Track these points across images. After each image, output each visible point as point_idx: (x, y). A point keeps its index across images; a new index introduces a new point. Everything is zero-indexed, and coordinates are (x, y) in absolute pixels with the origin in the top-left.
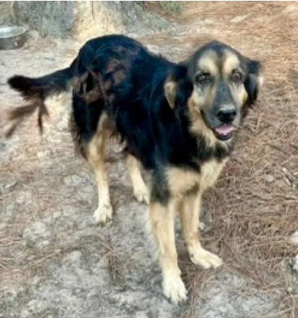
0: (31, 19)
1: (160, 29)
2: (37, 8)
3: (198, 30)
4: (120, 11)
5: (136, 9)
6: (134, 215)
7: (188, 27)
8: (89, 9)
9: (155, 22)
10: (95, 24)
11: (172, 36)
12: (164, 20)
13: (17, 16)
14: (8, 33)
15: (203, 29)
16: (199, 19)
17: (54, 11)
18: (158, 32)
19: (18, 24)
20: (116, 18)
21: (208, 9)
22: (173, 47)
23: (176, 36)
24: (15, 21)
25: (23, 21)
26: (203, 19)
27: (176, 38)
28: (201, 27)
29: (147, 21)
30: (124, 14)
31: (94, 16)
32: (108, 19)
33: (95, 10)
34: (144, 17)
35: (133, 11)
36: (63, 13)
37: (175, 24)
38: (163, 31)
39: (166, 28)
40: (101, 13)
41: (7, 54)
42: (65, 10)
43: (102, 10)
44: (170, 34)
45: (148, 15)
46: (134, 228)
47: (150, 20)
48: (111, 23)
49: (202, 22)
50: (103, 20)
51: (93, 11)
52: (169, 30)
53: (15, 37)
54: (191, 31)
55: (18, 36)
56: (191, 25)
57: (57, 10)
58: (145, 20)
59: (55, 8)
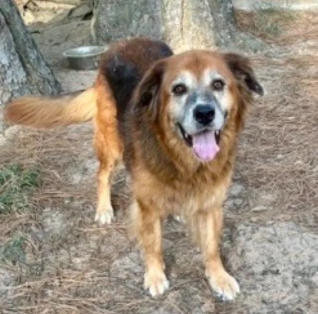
0: (113, 39)
1: (255, 51)
2: (121, 26)
3: (300, 52)
4: (213, 30)
5: (229, 29)
6: (243, 251)
7: (289, 48)
8: (177, 26)
9: (250, 42)
10: (184, 44)
11: (271, 57)
12: (259, 40)
13: (98, 36)
14: (87, 53)
15: (306, 50)
16: (300, 40)
17: (140, 28)
18: (253, 54)
19: (98, 44)
20: (208, 38)
21: (308, 31)
22: (272, 68)
23: (274, 57)
24: (95, 41)
25: (104, 40)
26: (305, 41)
27: (275, 59)
28: (303, 49)
29: (241, 41)
30: (217, 34)
31: (182, 35)
32: (198, 38)
33: (184, 29)
34: (237, 38)
35: (227, 31)
36: (150, 32)
37: (273, 45)
38: (259, 52)
39: (262, 50)
40: (190, 32)
41: (86, 75)
42: (153, 27)
43: (191, 29)
44: (266, 55)
45: (242, 34)
46: (244, 266)
47: (244, 40)
48: (202, 43)
49: (304, 44)
50: (193, 39)
51: (182, 29)
52: (265, 52)
53: (95, 57)
54: (292, 52)
55: (99, 55)
56: (293, 46)
57: (143, 27)
58: (239, 40)
59: (141, 25)
